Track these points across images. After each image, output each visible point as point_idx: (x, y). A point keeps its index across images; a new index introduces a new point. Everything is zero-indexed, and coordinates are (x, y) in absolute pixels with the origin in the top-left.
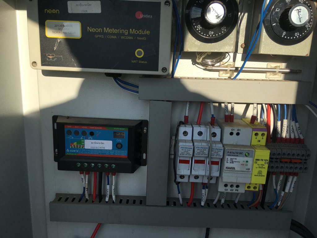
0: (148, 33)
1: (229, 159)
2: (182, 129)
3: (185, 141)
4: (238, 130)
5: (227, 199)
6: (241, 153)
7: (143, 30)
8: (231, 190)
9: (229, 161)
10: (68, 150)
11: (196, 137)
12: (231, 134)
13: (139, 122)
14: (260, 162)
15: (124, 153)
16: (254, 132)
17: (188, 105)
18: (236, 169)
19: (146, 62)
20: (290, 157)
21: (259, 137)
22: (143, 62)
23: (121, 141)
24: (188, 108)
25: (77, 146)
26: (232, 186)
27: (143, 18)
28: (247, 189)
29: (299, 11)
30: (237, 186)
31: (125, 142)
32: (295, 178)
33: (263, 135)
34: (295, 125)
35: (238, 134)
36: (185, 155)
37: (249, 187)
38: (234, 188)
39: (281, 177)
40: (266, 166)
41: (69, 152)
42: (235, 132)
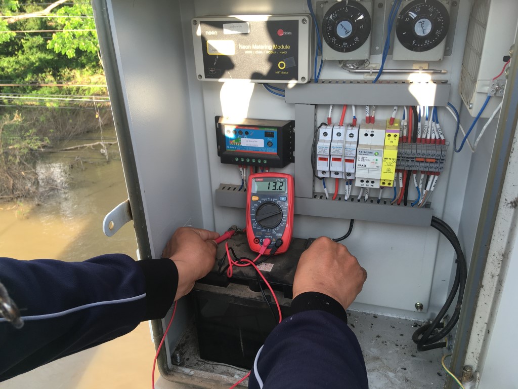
0: (288, 47)
1: (360, 158)
2: (322, 130)
3: (324, 141)
4: (372, 132)
5: (370, 196)
6: (370, 153)
7: (284, 45)
8: (367, 185)
9: (360, 159)
10: (228, 147)
11: (335, 137)
12: (366, 135)
13: (287, 123)
14: (388, 161)
15: (273, 151)
16: (387, 134)
17: (331, 108)
18: (367, 166)
19: (288, 73)
20: (424, 157)
21: (392, 137)
22: (284, 73)
23: (271, 140)
24: (331, 110)
25: (235, 143)
26: (367, 182)
27: (284, 35)
28: (382, 185)
29: (422, 23)
30: (373, 182)
31: (274, 140)
32: (436, 177)
33: (395, 136)
34: (436, 126)
35: (372, 135)
36: (322, 154)
37: (384, 183)
38: (370, 184)
39: (422, 176)
40: (394, 164)
41: (229, 148)
42: (369, 134)
